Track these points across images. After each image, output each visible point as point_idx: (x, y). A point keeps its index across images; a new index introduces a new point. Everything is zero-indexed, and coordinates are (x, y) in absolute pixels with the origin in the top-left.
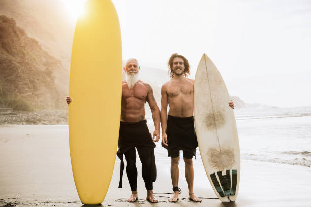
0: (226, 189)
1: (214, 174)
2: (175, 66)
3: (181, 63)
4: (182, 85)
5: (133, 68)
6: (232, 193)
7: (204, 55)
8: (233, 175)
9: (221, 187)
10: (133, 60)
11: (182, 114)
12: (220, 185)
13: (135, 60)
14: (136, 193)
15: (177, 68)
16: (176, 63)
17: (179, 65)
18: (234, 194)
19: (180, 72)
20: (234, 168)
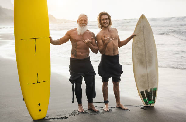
0: (149, 100)
1: (143, 91)
2: (102, 22)
3: (106, 19)
4: (111, 34)
5: (83, 22)
6: (153, 102)
7: (143, 15)
8: (154, 91)
9: (147, 99)
10: (84, 16)
11: (114, 53)
12: (146, 98)
13: (86, 16)
14: (82, 105)
15: (104, 23)
16: (103, 20)
17: (105, 21)
18: (154, 103)
19: (107, 25)
20: (155, 87)
